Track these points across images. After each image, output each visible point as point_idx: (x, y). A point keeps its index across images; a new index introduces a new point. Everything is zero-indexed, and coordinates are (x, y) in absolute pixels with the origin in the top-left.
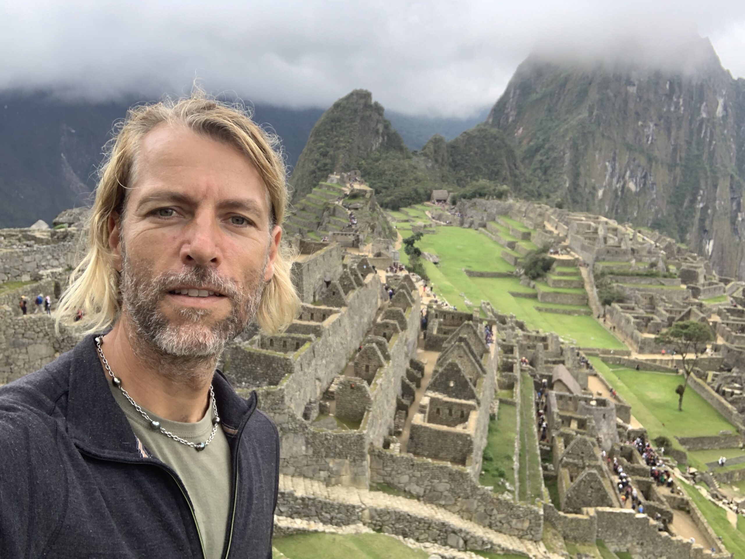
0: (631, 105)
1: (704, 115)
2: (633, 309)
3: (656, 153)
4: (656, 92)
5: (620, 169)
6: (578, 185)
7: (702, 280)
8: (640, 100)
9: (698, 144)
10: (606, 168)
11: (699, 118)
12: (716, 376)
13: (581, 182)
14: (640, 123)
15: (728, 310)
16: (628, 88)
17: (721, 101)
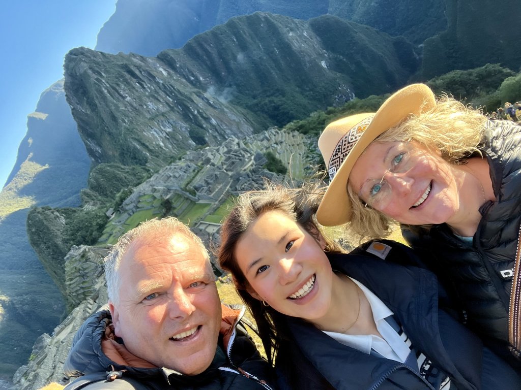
0: (135, 105)
1: (161, 82)
3: (163, 111)
4: (137, 91)
5: (158, 129)
6: (152, 150)
8: (135, 99)
10: (153, 134)
14: (145, 107)
16: (126, 100)
17: (161, 69)
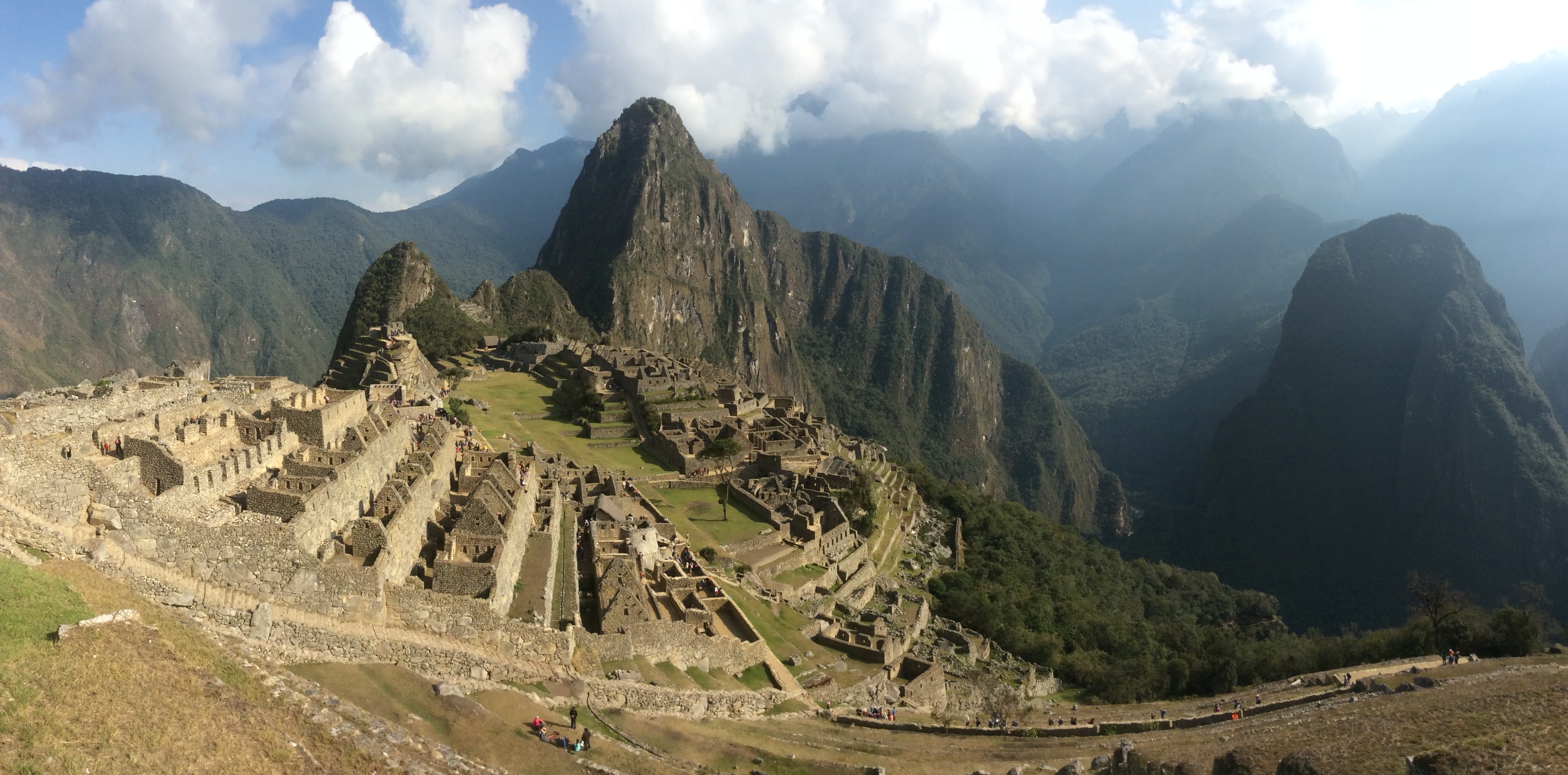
0: (668, 241)
1: (733, 246)
2: (679, 433)
3: (697, 285)
4: (689, 227)
5: (666, 303)
6: (629, 321)
7: (737, 397)
8: (676, 235)
9: (731, 272)
10: (652, 303)
11: (728, 250)
12: (756, 482)
13: (631, 318)
14: (678, 257)
15: (762, 421)
16: (663, 224)
17: (746, 232)
